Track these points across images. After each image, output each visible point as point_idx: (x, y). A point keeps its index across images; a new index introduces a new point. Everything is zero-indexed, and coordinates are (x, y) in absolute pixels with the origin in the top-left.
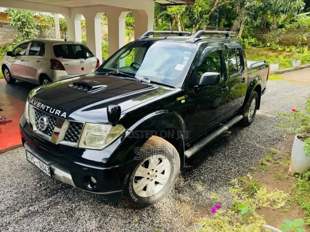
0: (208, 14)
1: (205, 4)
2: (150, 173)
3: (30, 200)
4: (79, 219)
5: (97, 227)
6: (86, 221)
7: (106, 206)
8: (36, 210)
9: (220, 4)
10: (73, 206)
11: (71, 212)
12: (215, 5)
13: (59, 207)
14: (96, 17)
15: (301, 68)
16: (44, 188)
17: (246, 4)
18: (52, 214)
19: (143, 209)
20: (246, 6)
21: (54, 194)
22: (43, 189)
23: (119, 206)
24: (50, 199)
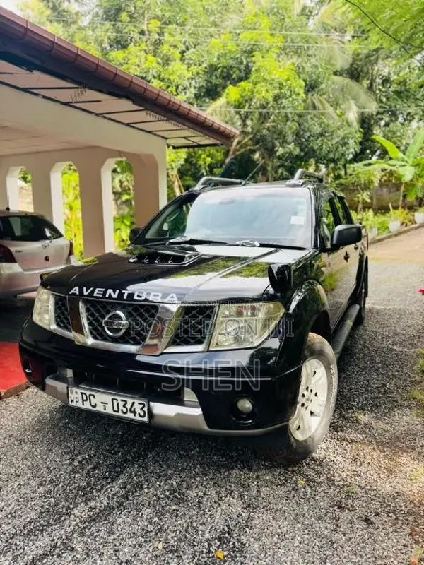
0: (221, 167)
1: (215, 153)
2: (305, 394)
3: (79, 490)
4: (199, 502)
5: (245, 508)
6: (215, 502)
7: (233, 472)
8: (106, 504)
9: (238, 151)
10: (172, 484)
11: (177, 494)
12: (231, 153)
13: (146, 491)
14: (53, 170)
15: (380, 241)
16: (90, 466)
17: (278, 150)
18: (143, 505)
19: (300, 465)
20: (278, 154)
21: (119, 473)
22: (91, 468)
23: (255, 467)
24: (121, 481)
